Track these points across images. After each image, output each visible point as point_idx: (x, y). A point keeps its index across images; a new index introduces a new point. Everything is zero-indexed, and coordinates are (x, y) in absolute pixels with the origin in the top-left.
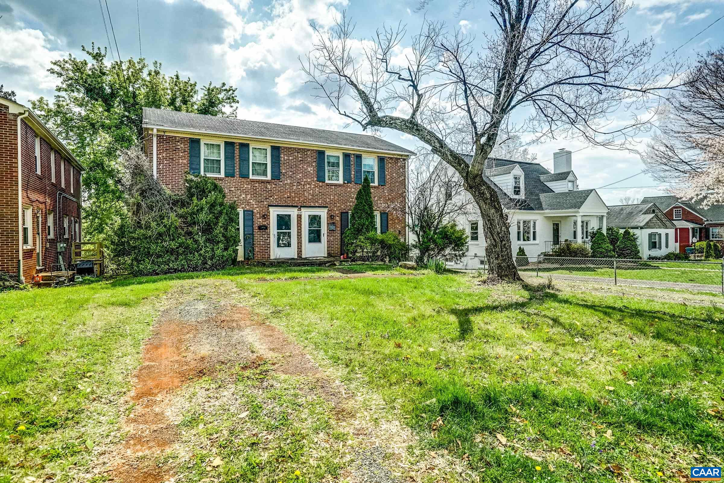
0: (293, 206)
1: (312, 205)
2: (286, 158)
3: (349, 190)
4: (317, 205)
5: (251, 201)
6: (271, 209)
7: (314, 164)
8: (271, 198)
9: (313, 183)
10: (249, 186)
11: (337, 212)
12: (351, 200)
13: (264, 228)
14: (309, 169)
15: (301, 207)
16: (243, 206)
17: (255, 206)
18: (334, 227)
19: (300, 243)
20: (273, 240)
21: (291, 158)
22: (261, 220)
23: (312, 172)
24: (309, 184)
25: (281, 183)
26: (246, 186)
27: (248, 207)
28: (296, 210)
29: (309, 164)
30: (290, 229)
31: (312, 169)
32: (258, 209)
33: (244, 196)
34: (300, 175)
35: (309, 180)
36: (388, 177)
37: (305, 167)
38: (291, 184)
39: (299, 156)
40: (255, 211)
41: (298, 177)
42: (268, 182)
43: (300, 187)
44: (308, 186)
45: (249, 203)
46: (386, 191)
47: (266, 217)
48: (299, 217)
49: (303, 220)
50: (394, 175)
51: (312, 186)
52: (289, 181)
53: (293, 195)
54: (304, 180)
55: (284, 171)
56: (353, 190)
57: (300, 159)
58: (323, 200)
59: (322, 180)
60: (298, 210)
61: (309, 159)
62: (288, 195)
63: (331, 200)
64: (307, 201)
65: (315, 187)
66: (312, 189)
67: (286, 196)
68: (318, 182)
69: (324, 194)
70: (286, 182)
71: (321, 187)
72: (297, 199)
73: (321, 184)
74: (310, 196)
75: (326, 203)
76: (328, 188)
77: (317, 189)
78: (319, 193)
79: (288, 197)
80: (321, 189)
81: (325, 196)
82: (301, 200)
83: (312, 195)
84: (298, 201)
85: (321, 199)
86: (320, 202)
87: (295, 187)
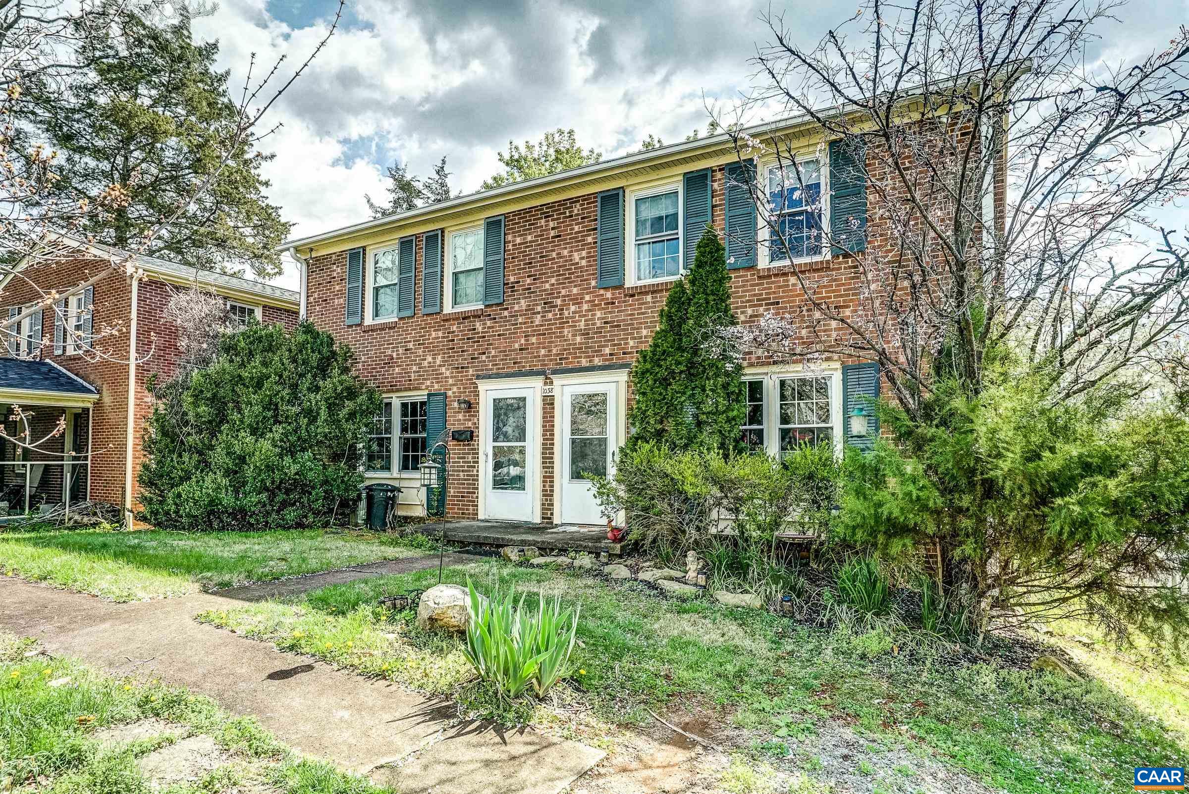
0: (531, 373)
1: (584, 363)
2: (518, 240)
5: (443, 369)
6: (483, 386)
7: (590, 239)
8: (484, 357)
9: (587, 298)
10: (440, 334)
13: (467, 437)
14: (576, 257)
15: (555, 372)
16: (428, 383)
17: (451, 381)
19: (548, 479)
20: (485, 471)
21: (529, 238)
22: (461, 416)
23: (584, 263)
24: (576, 300)
25: (506, 313)
26: (434, 334)
27: (436, 386)
28: (537, 383)
29: (578, 242)
30: (524, 438)
31: (584, 254)
32: (455, 389)
33: (429, 359)
34: (553, 281)
35: (575, 291)
37: (565, 253)
38: (530, 311)
39: (551, 224)
40: (450, 393)
41: (547, 286)
42: (477, 315)
43: (550, 315)
44: (573, 308)
45: (439, 377)
47: (470, 407)
48: (549, 403)
49: (557, 412)
51: (585, 307)
52: (523, 303)
53: (534, 340)
54: (563, 292)
55: (513, 279)
57: (552, 233)
58: (615, 345)
59: (613, 281)
60: (545, 384)
61: (576, 228)
62: (523, 341)
63: (641, 342)
64: (570, 354)
65: (594, 306)
66: (585, 316)
67: (517, 346)
68: (602, 292)
69: (619, 326)
70: (516, 308)
71: (608, 304)
72: (543, 352)
73: (609, 295)
74: (578, 339)
75: (624, 353)
76: (630, 305)
77: (599, 314)
78: (606, 323)
79: (521, 350)
80: (610, 312)
81: (624, 330)
82: (554, 352)
83: (583, 334)
84: (545, 356)
85: (609, 341)
86: (607, 351)
87: (539, 316)
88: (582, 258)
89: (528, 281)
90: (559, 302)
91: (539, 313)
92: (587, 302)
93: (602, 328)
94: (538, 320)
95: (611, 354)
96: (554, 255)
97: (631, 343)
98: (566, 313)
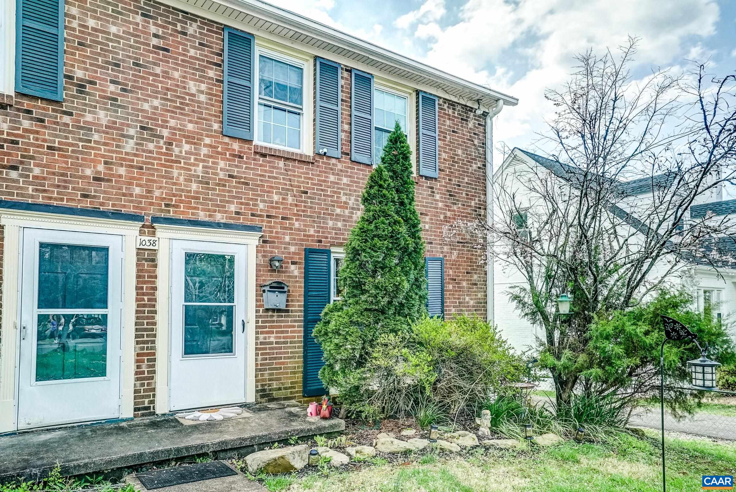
0: (117, 215)
1: (202, 216)
2: (90, 22)
3: (332, 178)
4: (219, 217)
6: (15, 220)
7: (212, 74)
8: (13, 174)
9: (207, 141)
11: (292, 249)
12: (338, 211)
14: (192, 87)
15: (155, 220)
18: (283, 297)
19: (145, 358)
23: (203, 98)
24: (191, 138)
25: (66, 119)
28: (132, 230)
30: (104, 303)
31: (203, 87)
34: (156, 103)
35: (190, 127)
36: (444, 156)
37: (176, 75)
38: (115, 130)
41: (146, 106)
43: (151, 146)
44: (186, 147)
46: (438, 197)
48: (147, 258)
49: (162, 271)
50: (460, 152)
51: (204, 151)
52: (103, 117)
53: (122, 171)
54: (172, 123)
55: (79, 74)
56: (345, 180)
57: (154, 41)
58: (242, 204)
59: (242, 133)
60: (141, 233)
61: (192, 52)
62: (101, 168)
63: (273, 207)
64: (181, 201)
65: (215, 154)
66: (204, 161)
67: (88, 172)
68: (226, 140)
69: (247, 184)
70: (89, 117)
71: (234, 156)
72: (137, 190)
73: (236, 146)
74: (194, 186)
75: (253, 215)
76: (261, 165)
77: (222, 164)
78: (230, 176)
79: (95, 179)
80: (236, 166)
81: (252, 190)
82: (157, 193)
83: (201, 182)
84: (142, 196)
85: (234, 197)
86: (233, 208)
87: (132, 142)
88: (202, 92)
89: (112, 88)
90: (166, 133)
91: (132, 138)
92: (206, 145)
93: (226, 181)
94: (129, 146)
95: (237, 213)
96: (158, 70)
97: (261, 206)
98: (176, 150)
